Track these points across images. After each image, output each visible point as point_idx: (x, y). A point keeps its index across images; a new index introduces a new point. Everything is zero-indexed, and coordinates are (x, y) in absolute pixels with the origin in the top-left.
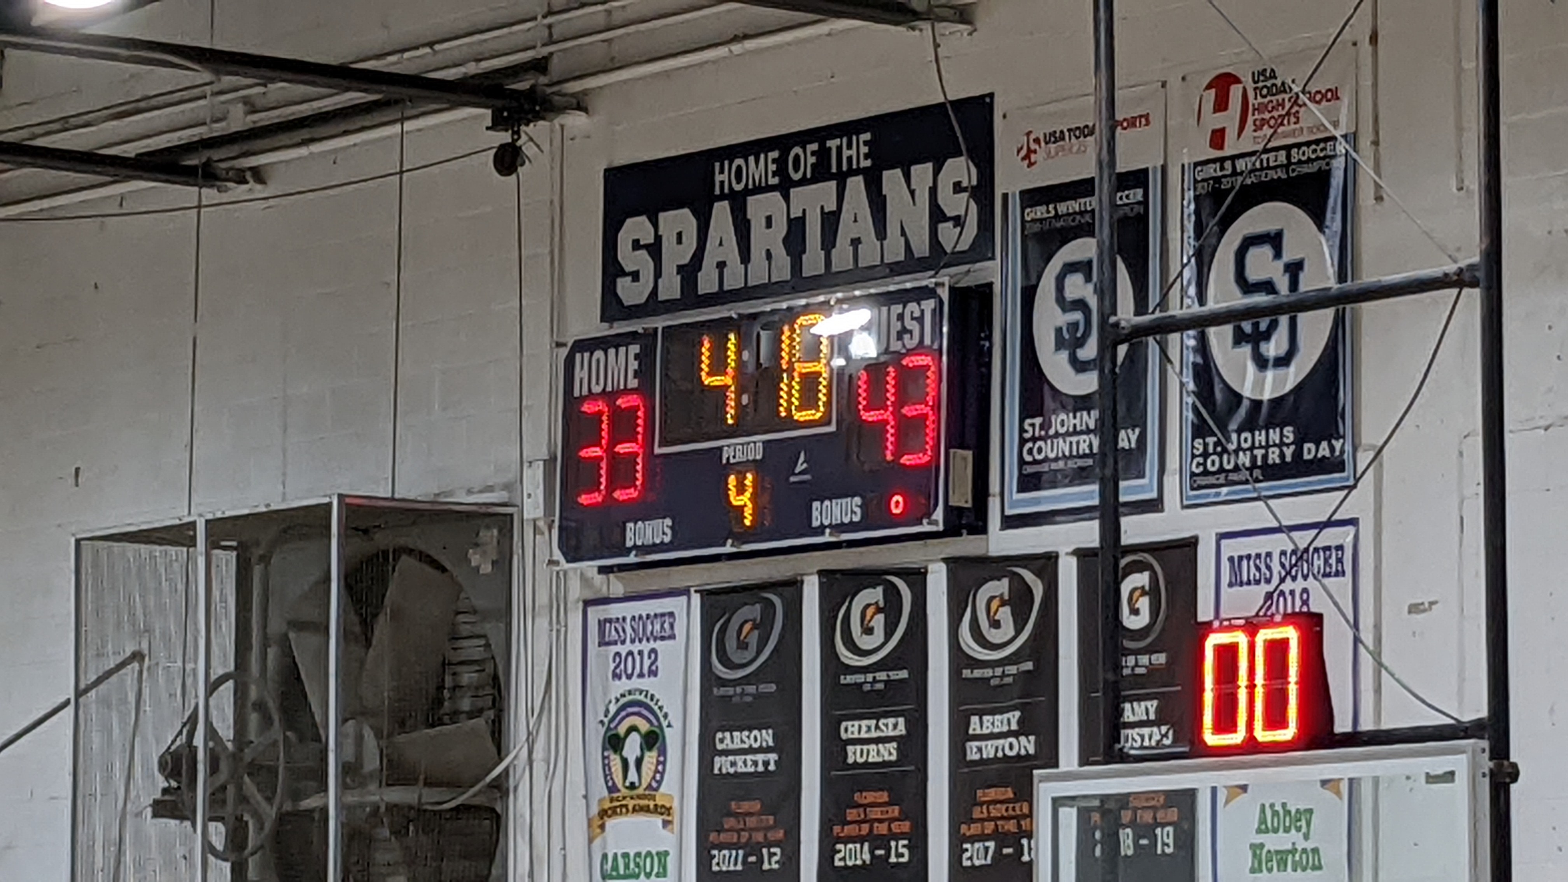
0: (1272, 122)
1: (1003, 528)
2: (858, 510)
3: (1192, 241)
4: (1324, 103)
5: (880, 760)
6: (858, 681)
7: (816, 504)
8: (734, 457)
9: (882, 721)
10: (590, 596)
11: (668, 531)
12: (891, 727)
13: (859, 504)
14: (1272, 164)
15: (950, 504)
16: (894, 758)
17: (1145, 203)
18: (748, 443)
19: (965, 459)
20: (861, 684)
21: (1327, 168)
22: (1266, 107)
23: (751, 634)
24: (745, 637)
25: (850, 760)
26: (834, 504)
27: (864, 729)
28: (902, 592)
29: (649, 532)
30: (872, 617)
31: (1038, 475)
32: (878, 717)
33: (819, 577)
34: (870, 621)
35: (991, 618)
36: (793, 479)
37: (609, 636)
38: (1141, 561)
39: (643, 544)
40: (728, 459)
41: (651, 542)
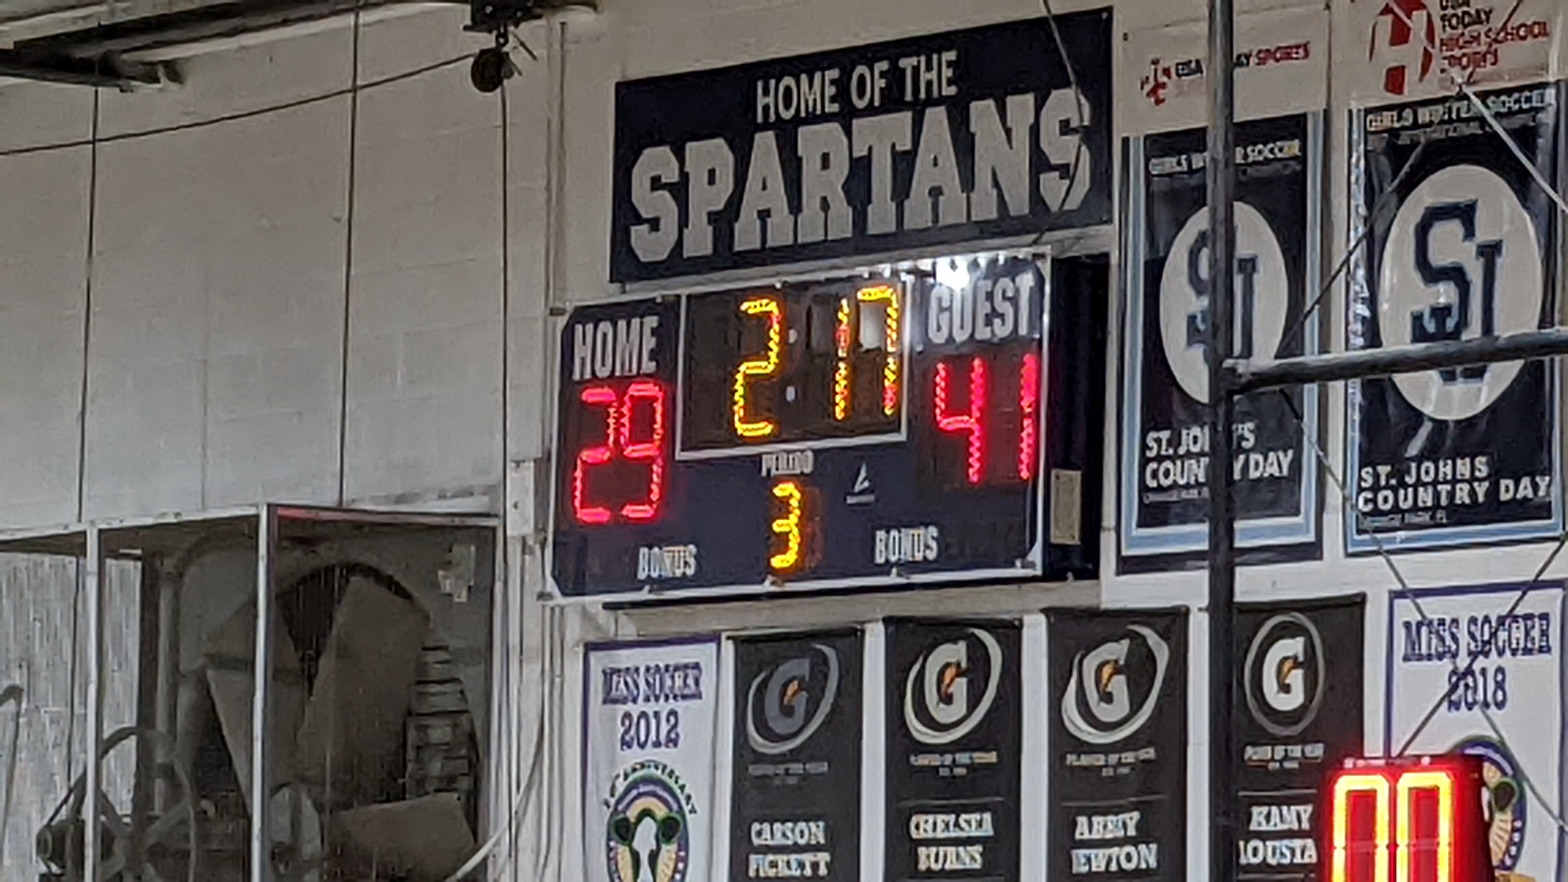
0: (1464, 61)
1: (1120, 572)
2: (934, 545)
3: (1363, 211)
4: (1529, 38)
5: (960, 867)
6: (934, 763)
7: (880, 534)
8: (777, 469)
9: (964, 817)
10: (592, 637)
11: (692, 561)
12: (974, 824)
13: (935, 534)
14: (1463, 115)
15: (1053, 540)
16: (977, 866)
17: (1302, 159)
18: (795, 451)
19: (1071, 480)
20: (936, 769)
21: (1532, 124)
22: (1458, 40)
23: (798, 696)
24: (789, 701)
25: (922, 866)
26: (902, 535)
27: (940, 826)
28: (991, 651)
29: (668, 562)
30: (952, 680)
31: (1165, 506)
32: (957, 811)
33: (886, 628)
34: (949, 685)
35: (1101, 690)
36: (851, 500)
37: (617, 690)
38: (1292, 623)
39: (660, 576)
40: (769, 471)
41: (671, 575)
